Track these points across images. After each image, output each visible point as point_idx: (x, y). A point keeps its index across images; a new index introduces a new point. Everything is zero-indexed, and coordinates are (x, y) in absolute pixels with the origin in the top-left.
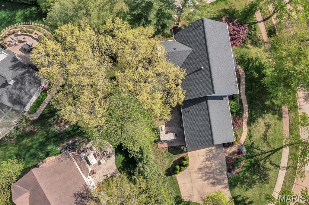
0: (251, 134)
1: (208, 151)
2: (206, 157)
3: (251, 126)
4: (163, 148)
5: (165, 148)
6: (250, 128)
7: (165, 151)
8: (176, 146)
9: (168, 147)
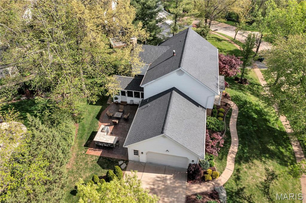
0: (240, 175)
1: (159, 179)
2: (152, 187)
3: (240, 164)
4: (92, 156)
5: (94, 157)
6: (239, 167)
7: (93, 161)
8: (112, 159)
9: (100, 157)
